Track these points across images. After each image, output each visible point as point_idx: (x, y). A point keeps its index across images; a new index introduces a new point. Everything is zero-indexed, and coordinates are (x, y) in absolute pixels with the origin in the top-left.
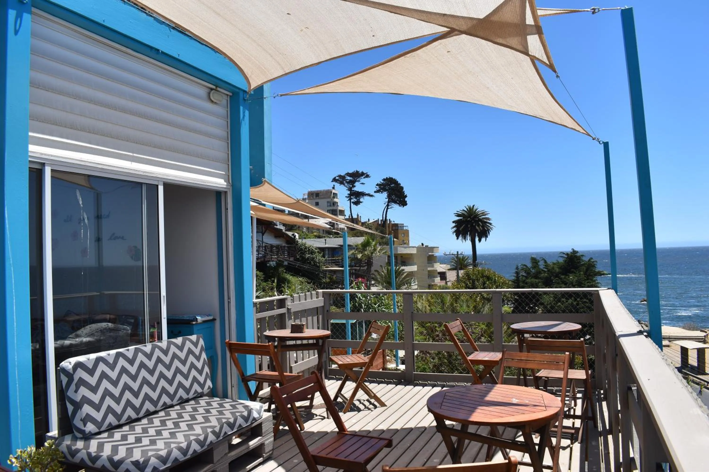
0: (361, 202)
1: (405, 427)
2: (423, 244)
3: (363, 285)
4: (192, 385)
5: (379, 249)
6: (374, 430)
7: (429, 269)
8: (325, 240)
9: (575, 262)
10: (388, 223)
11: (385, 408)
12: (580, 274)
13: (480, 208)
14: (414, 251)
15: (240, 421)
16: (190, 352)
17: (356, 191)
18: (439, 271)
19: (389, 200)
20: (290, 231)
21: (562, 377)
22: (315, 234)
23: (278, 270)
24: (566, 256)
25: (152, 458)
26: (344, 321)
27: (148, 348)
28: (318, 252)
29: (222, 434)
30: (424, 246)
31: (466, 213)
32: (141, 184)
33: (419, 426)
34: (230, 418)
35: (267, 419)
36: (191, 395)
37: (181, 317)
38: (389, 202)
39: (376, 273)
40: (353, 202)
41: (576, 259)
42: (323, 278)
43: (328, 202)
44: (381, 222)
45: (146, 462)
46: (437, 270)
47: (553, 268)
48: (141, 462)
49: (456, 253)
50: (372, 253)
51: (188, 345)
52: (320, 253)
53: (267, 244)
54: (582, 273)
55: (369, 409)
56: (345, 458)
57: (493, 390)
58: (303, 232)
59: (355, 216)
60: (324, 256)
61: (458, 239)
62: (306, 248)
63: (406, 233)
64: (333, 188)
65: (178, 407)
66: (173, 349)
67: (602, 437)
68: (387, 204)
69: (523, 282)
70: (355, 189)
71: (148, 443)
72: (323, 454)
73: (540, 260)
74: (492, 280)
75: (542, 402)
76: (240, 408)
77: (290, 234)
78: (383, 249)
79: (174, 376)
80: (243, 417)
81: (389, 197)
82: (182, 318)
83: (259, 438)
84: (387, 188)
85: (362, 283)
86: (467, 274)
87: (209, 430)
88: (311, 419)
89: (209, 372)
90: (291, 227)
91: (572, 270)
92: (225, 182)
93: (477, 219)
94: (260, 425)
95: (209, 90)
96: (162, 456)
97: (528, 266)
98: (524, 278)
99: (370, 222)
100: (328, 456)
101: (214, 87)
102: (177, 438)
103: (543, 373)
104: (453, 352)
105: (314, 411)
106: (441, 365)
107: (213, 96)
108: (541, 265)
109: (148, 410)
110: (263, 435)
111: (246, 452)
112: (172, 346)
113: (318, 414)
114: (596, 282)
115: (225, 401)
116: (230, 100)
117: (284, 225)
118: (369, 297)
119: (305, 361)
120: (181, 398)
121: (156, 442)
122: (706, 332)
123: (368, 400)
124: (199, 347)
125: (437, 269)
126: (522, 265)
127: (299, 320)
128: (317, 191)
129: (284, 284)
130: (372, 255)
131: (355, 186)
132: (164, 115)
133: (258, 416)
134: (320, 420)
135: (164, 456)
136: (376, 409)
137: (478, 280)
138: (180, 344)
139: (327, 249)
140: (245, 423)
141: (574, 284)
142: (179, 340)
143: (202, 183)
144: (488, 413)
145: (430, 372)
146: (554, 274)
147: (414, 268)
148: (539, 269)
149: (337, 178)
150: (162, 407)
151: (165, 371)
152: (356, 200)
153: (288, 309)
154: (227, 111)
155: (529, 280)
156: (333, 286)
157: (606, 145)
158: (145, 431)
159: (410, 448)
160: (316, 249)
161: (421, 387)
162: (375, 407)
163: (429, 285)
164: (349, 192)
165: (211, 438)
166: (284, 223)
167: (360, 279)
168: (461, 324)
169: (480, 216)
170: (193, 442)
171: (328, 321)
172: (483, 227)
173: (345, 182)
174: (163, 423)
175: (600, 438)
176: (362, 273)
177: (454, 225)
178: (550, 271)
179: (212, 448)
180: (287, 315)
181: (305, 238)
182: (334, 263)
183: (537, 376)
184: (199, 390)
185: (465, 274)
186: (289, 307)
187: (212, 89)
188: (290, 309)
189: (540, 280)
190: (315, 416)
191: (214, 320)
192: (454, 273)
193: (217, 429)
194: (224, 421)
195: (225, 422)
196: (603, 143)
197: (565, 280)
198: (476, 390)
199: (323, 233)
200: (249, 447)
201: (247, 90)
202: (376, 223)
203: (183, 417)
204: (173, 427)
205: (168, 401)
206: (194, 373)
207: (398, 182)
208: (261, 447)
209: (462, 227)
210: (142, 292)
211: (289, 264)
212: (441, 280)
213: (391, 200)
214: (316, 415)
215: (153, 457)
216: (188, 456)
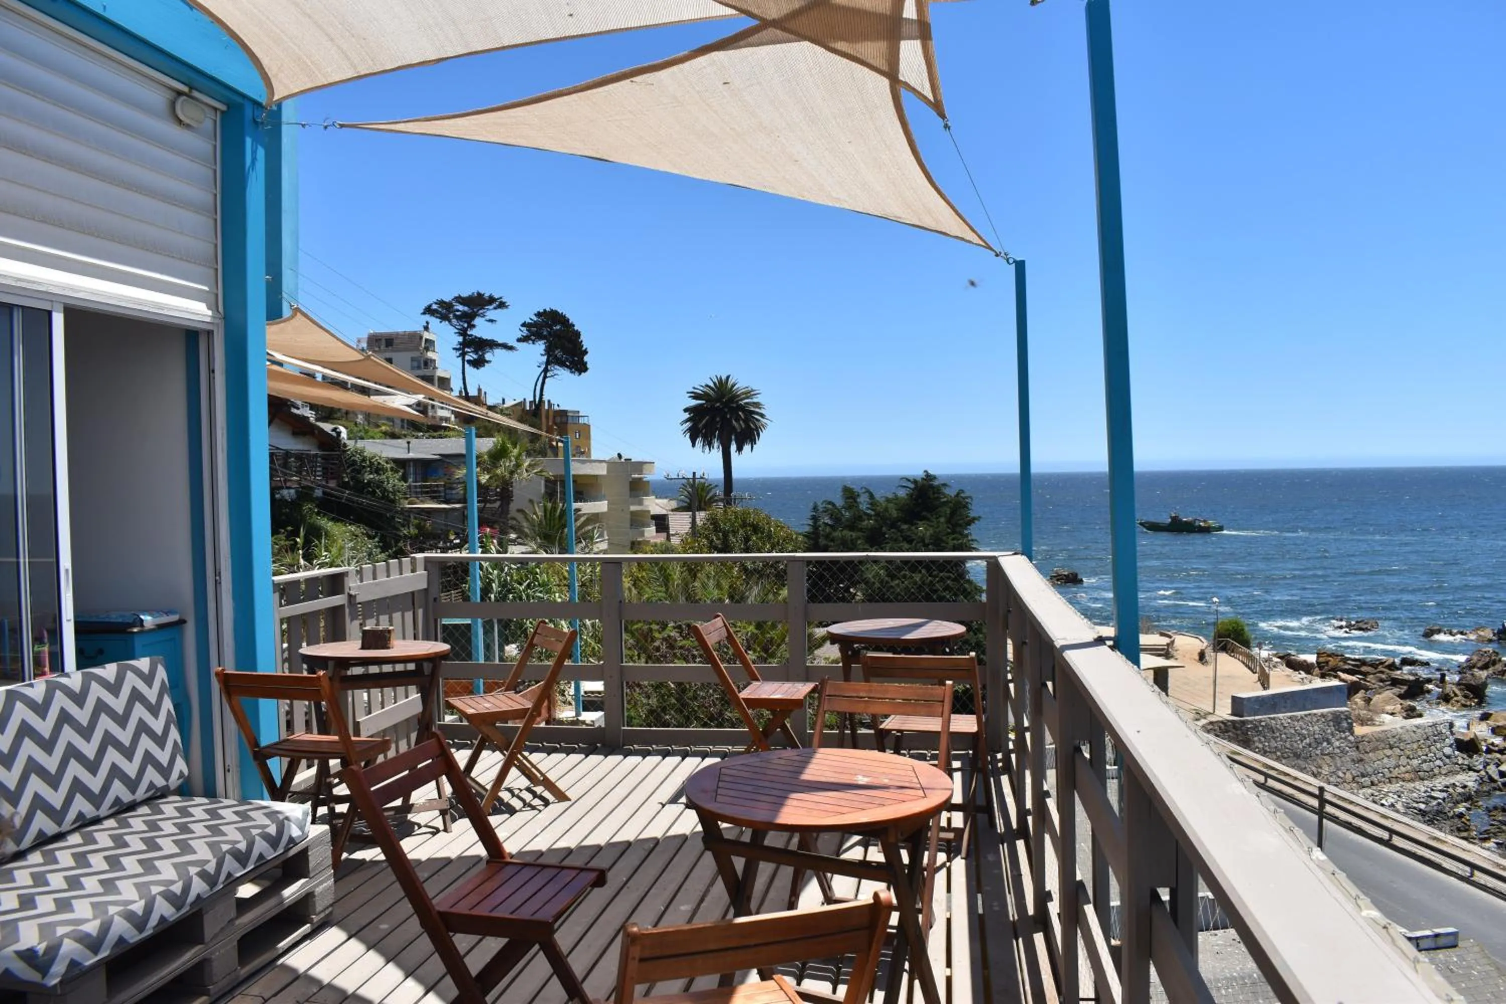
0: (488, 362)
1: (614, 840)
2: (620, 456)
3: (495, 541)
4: (141, 772)
5: (526, 464)
6: (550, 850)
7: (633, 508)
8: (408, 443)
9: (929, 498)
10: (546, 407)
11: (566, 804)
12: (938, 522)
13: (741, 381)
14: (602, 470)
15: (261, 846)
16: (136, 696)
17: (476, 337)
18: (652, 513)
19: (548, 359)
20: (326, 422)
21: (939, 730)
22: (383, 428)
23: (301, 506)
24: (912, 486)
25: (67, 941)
26: (468, 621)
27: (37, 689)
28: (392, 469)
29: (222, 877)
30: (623, 460)
31: (711, 392)
32: (10, 307)
33: (644, 836)
34: (239, 842)
35: (318, 839)
36: (141, 793)
37: (103, 618)
38: (548, 363)
39: (520, 517)
40: (469, 362)
41: (931, 492)
42: (403, 526)
43: (413, 359)
44: (531, 406)
45: (53, 951)
46: (649, 511)
47: (886, 509)
48: (41, 952)
49: (691, 476)
50: (512, 473)
51: (132, 679)
52: (397, 472)
53: (278, 448)
54: (942, 520)
55: (533, 808)
56: (512, 913)
57: (814, 761)
58: (356, 424)
59: (473, 392)
60: (404, 478)
61: (694, 445)
62: (364, 460)
63: (585, 431)
64: (426, 328)
65: (111, 823)
66: (97, 691)
67: (1005, 845)
68: (543, 366)
69: (827, 536)
70: (475, 332)
71: (52, 907)
72: (463, 908)
73: (860, 491)
74: (762, 533)
75: (916, 780)
76: (260, 818)
77: (327, 427)
78: (535, 464)
79: (101, 752)
80: (266, 837)
81: (549, 351)
82: (107, 620)
83: (303, 881)
84: (545, 333)
85: (493, 537)
86: (713, 521)
87: (193, 870)
88: (409, 835)
89: (179, 741)
90: (328, 413)
91: (924, 513)
92: (209, 308)
93: (734, 405)
94: (305, 851)
95: (174, 94)
96: (88, 935)
97: (837, 505)
98: (828, 530)
99: (505, 406)
100: (475, 912)
101: (185, 89)
102: (119, 893)
103: (892, 723)
104: (690, 684)
105: (412, 817)
106: (664, 710)
107: (182, 110)
108: (863, 502)
109: (41, 833)
110: (311, 875)
111: (274, 914)
112: (94, 685)
113: (422, 824)
114: (970, 538)
115: (221, 805)
116: (222, 120)
117: (313, 407)
118: (506, 569)
119: (386, 709)
120: (117, 800)
121: (71, 905)
122: (1170, 637)
123: (528, 789)
124: (157, 684)
125: (650, 509)
126: (825, 501)
127: (374, 621)
128: (391, 334)
129: (319, 539)
130: (511, 478)
131: (474, 326)
132: (65, 146)
133: (300, 833)
134: (430, 836)
135: (94, 933)
136: (549, 807)
137: (735, 533)
138: (112, 680)
139: (412, 464)
140: (272, 850)
141: (927, 541)
142: (109, 671)
143: (157, 311)
144: (812, 806)
145: (641, 726)
146: (888, 522)
147: (601, 506)
148: (859, 510)
149: (435, 307)
150: (74, 822)
151: (79, 742)
152: (475, 357)
153: (350, 596)
154: (215, 147)
155: (837, 534)
156: (424, 543)
157: (1020, 267)
158: (39, 879)
159: (628, 885)
160: (387, 463)
161: (639, 758)
162: (546, 803)
163: (633, 543)
164: (461, 339)
165: (199, 887)
166: (312, 402)
167: (488, 530)
168: (725, 625)
169: (742, 400)
170: (159, 899)
171: (436, 621)
172: (746, 421)
173: (451, 316)
174: (81, 859)
175: (1001, 846)
176: (490, 517)
177: (687, 416)
178: (881, 516)
179: (200, 910)
180: (347, 610)
181: (362, 438)
182: (427, 492)
183: (882, 730)
184: (160, 782)
185: (708, 520)
186: (353, 593)
187: (179, 93)
188: (355, 596)
189: (860, 534)
190: (416, 827)
191: (182, 622)
192: (686, 517)
193: (211, 868)
194: (225, 847)
195: (227, 851)
196: (1015, 261)
197: (908, 533)
198: (782, 762)
199: (403, 427)
200: (282, 900)
201: (263, 101)
202: (519, 408)
203: (126, 845)
204: (107, 867)
205: (89, 810)
206: (146, 743)
207: (568, 320)
208: (306, 901)
209: (704, 422)
210: (14, 560)
211: (324, 493)
212: (657, 531)
213: (553, 359)
214: (420, 827)
215: (69, 938)
216: (149, 931)
